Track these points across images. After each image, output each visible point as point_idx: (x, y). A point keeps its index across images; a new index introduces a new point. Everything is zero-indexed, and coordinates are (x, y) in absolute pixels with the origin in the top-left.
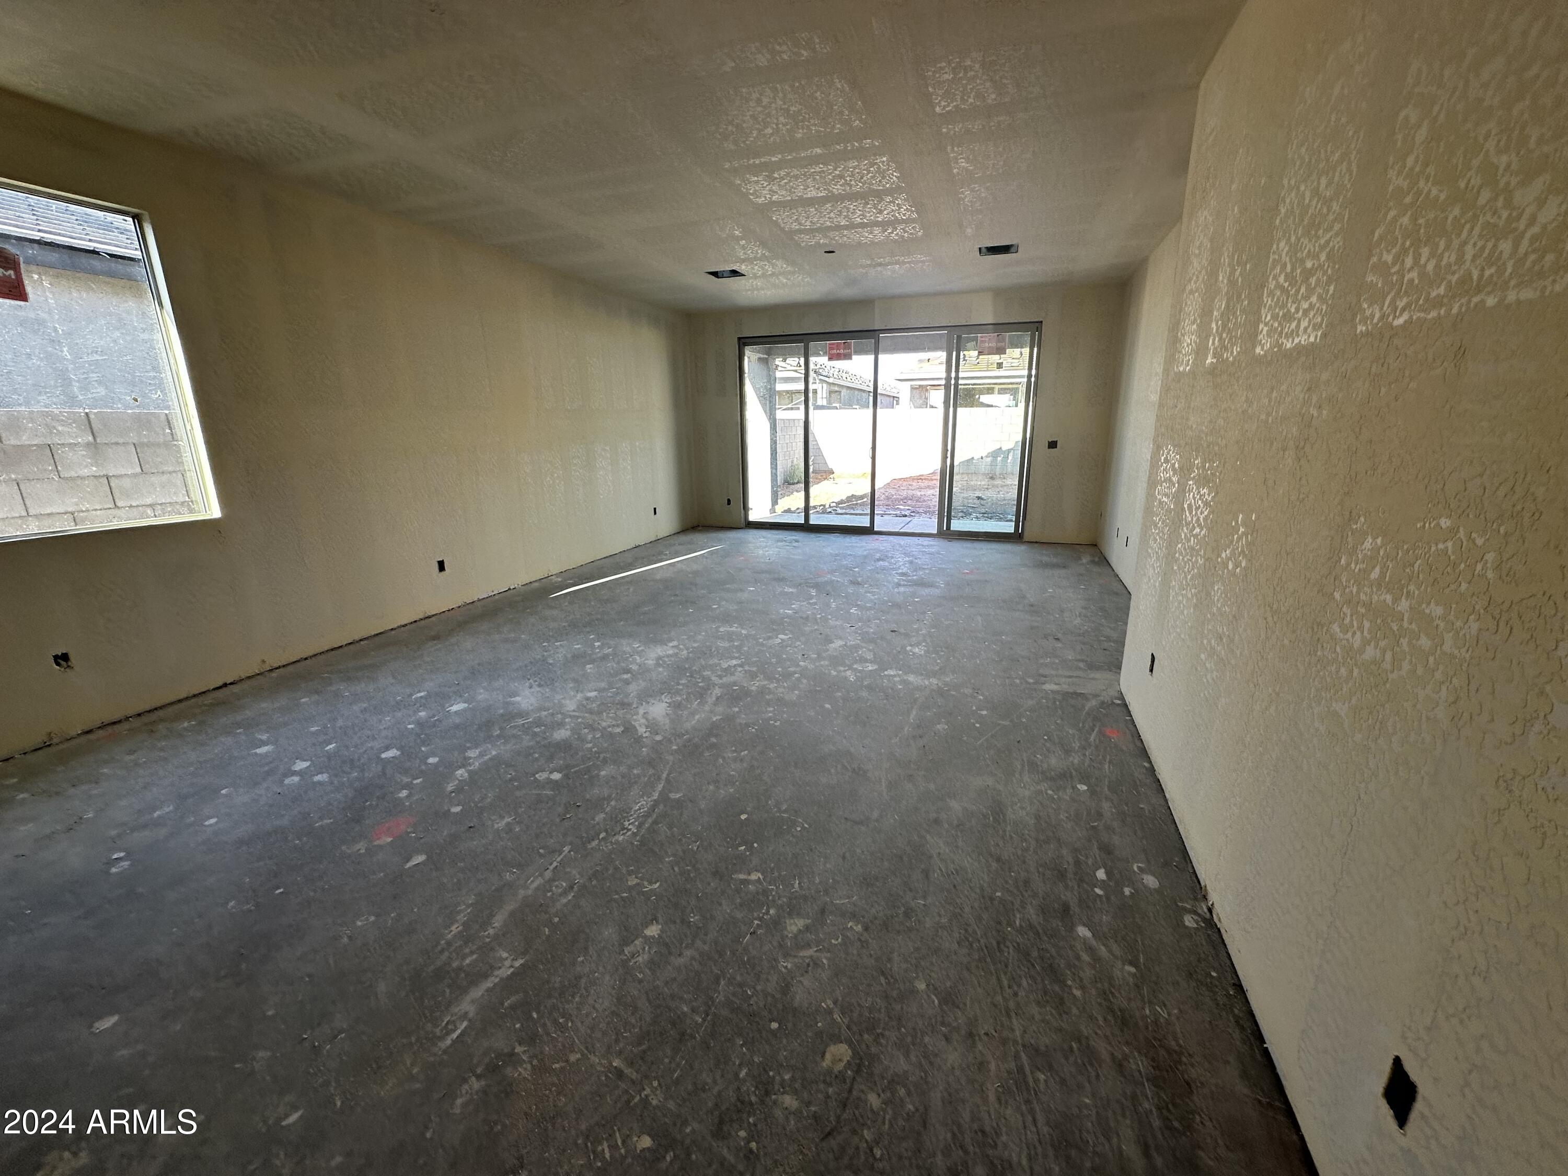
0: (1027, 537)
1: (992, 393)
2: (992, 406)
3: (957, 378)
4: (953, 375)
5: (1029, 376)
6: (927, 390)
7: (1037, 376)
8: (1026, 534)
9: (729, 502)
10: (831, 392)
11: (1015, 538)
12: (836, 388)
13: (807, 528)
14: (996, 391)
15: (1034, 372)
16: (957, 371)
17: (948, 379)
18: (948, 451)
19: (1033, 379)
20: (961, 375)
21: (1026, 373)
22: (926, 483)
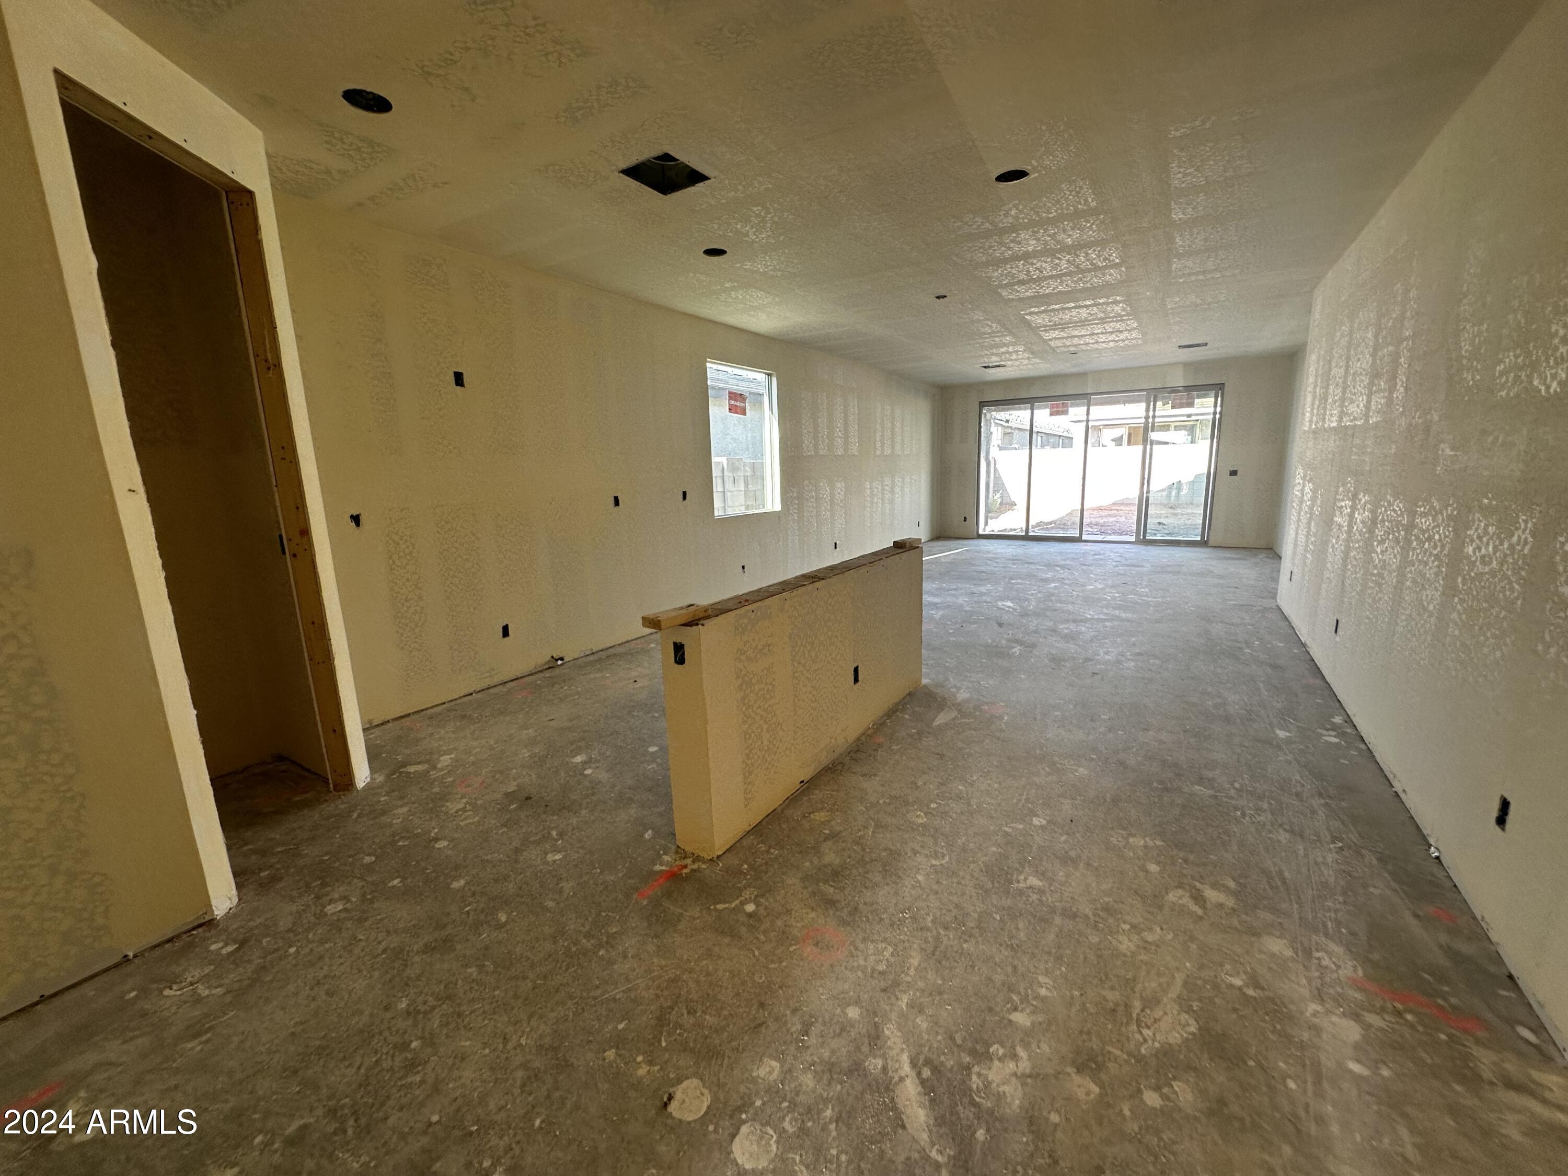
0: (1211, 543)
1: (1168, 430)
2: (1167, 443)
3: (1154, 417)
4: (1151, 414)
5: (1215, 413)
6: (1100, 430)
7: (1221, 413)
8: (1211, 538)
9: (965, 519)
10: (1005, 434)
11: (1203, 543)
12: (1009, 431)
13: (1026, 538)
14: (1172, 428)
15: (1218, 409)
16: (1154, 410)
17: (1147, 418)
18: (1145, 480)
19: (1218, 416)
20: (1157, 414)
21: (1212, 410)
22: (1107, 513)
